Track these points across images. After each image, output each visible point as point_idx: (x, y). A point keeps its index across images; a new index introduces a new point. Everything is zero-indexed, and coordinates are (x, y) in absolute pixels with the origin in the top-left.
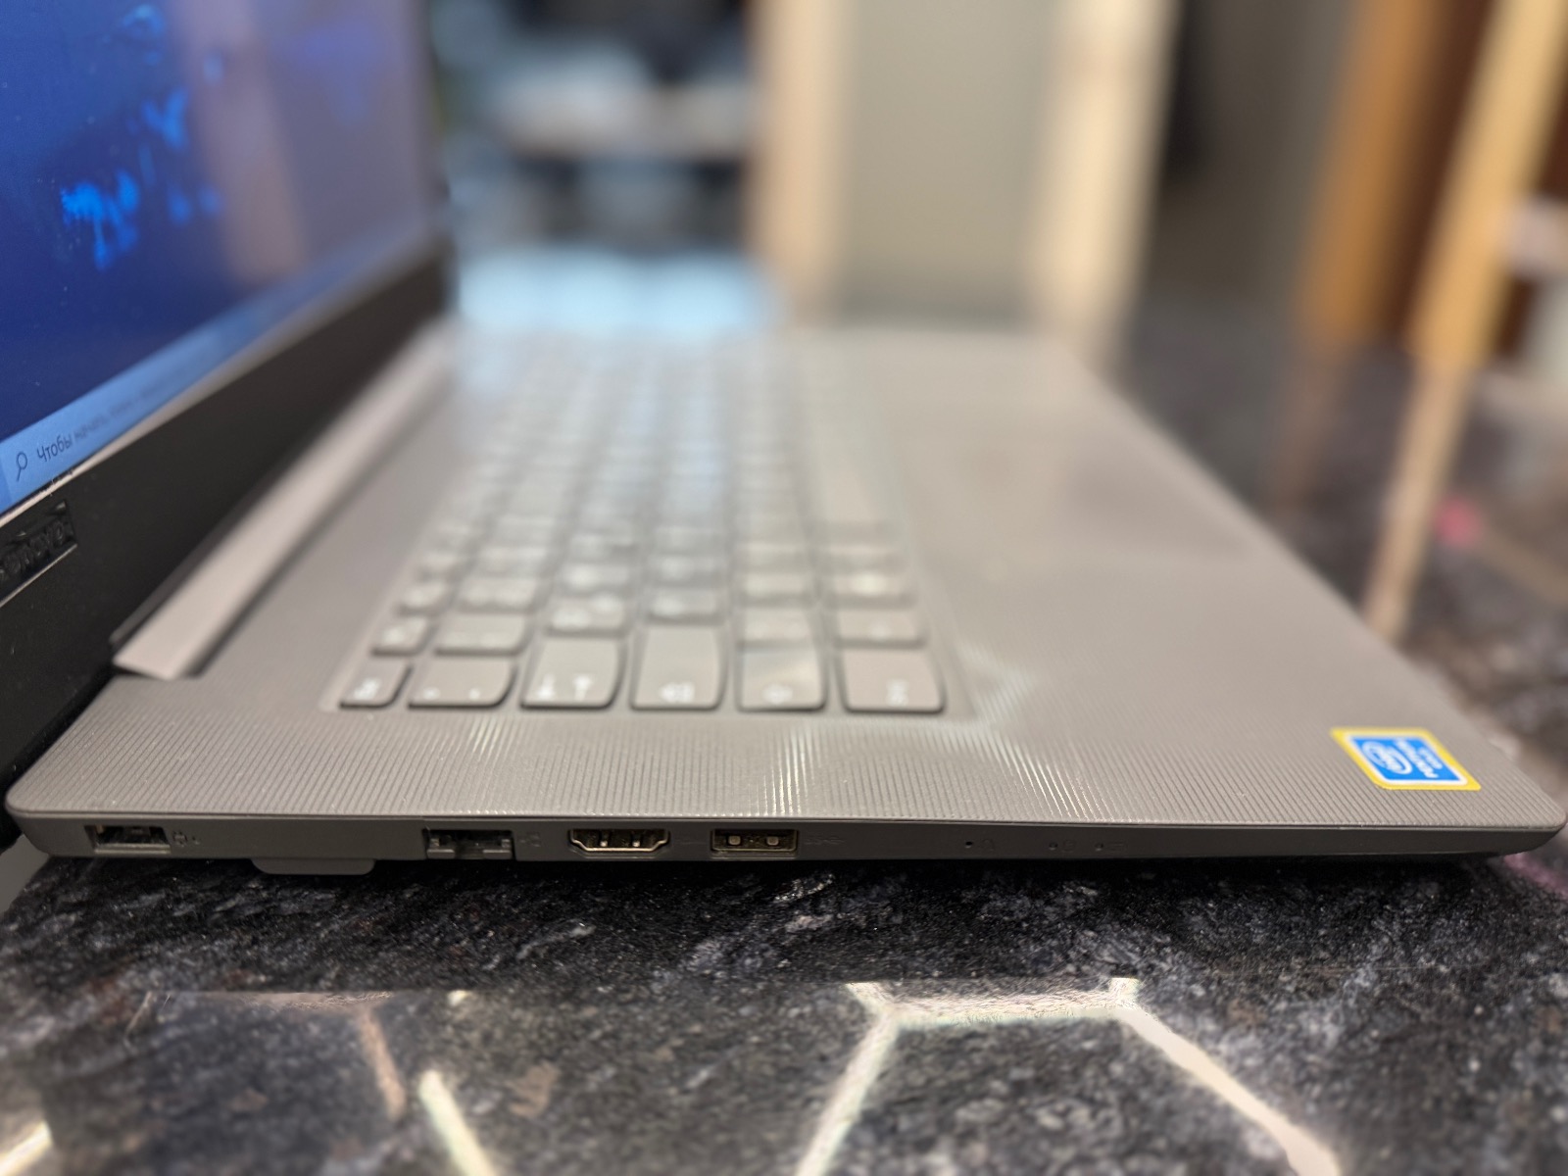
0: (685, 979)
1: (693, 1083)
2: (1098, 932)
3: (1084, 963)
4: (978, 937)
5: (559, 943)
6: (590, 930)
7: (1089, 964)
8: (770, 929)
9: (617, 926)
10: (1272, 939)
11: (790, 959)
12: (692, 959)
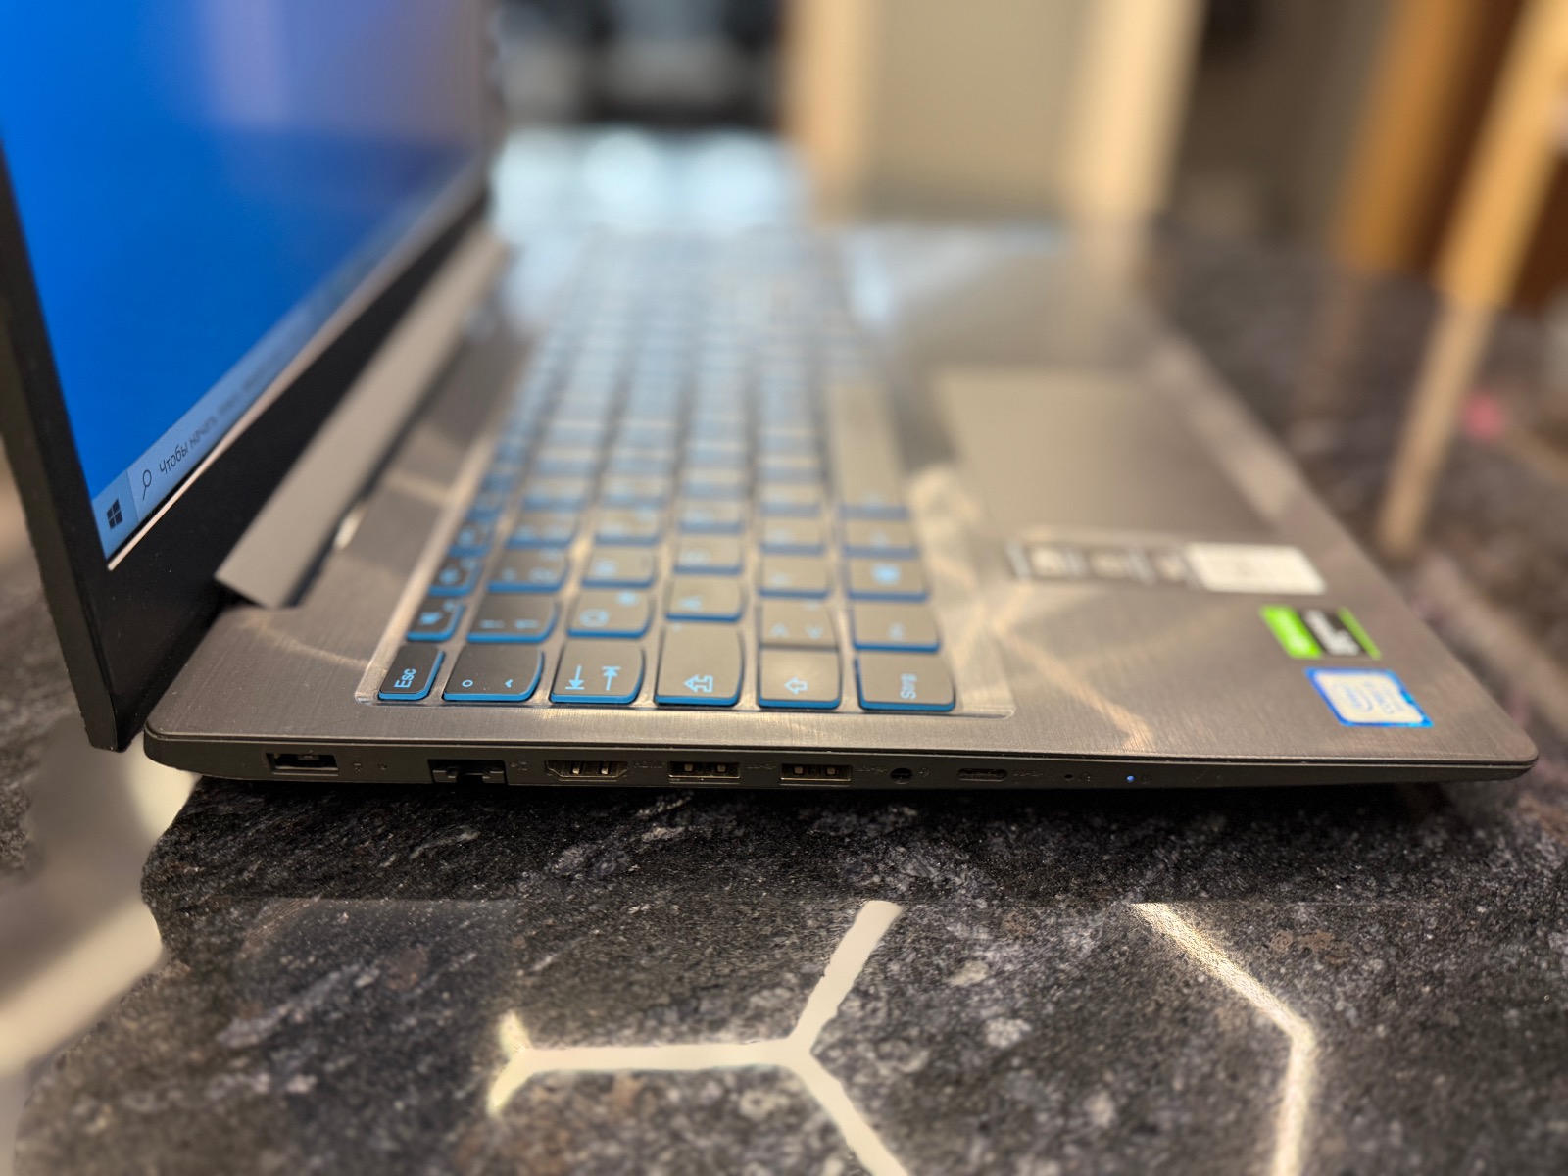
0: (548, 879)
1: (538, 967)
2: (908, 848)
3: (889, 875)
4: (805, 849)
5: (447, 846)
6: (475, 835)
7: (893, 876)
8: (629, 839)
9: (498, 833)
10: (1060, 861)
11: (639, 865)
12: (557, 863)
